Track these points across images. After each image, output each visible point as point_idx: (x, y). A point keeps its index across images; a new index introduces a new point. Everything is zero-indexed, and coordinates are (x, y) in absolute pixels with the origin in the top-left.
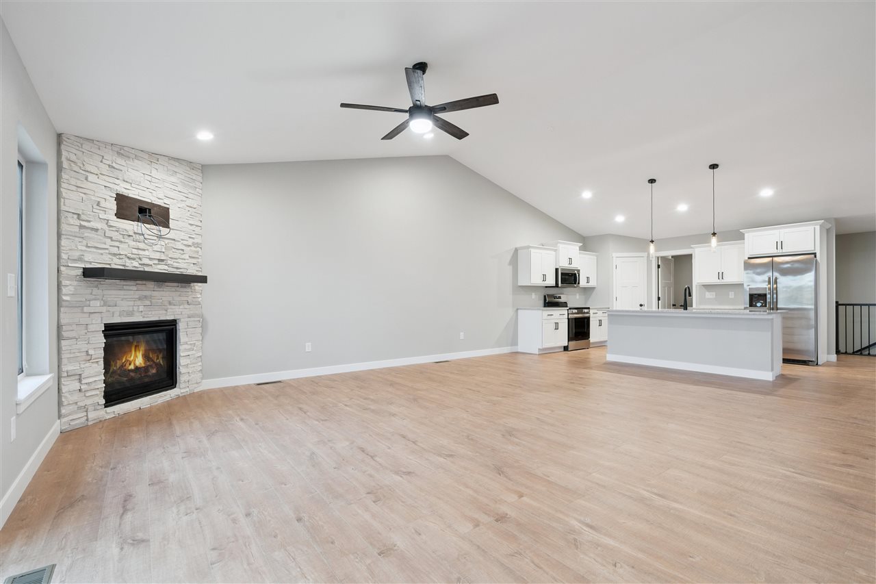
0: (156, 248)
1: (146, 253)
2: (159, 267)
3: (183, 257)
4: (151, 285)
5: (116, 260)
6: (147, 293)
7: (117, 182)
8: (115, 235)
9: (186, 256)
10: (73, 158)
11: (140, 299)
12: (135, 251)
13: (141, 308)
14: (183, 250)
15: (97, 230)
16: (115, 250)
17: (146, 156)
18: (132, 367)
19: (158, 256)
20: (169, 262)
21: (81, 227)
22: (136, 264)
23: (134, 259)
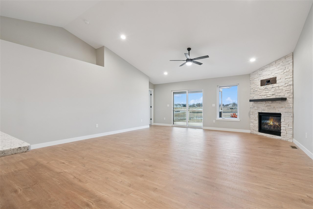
0: (271, 91)
1: (269, 93)
2: (273, 96)
3: (283, 91)
4: (270, 102)
5: (261, 97)
6: (269, 105)
7: (261, 77)
8: (260, 91)
9: (284, 91)
10: (252, 77)
11: (266, 106)
12: (265, 93)
13: (267, 109)
14: (282, 89)
15: (257, 91)
16: (260, 94)
17: (268, 66)
18: (269, 125)
19: (272, 93)
20: (276, 94)
21: (253, 91)
22: (265, 97)
23: (265, 96)
